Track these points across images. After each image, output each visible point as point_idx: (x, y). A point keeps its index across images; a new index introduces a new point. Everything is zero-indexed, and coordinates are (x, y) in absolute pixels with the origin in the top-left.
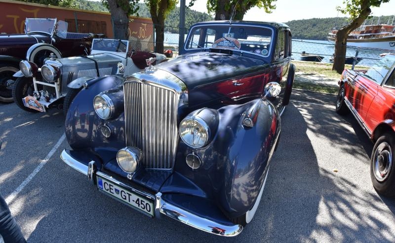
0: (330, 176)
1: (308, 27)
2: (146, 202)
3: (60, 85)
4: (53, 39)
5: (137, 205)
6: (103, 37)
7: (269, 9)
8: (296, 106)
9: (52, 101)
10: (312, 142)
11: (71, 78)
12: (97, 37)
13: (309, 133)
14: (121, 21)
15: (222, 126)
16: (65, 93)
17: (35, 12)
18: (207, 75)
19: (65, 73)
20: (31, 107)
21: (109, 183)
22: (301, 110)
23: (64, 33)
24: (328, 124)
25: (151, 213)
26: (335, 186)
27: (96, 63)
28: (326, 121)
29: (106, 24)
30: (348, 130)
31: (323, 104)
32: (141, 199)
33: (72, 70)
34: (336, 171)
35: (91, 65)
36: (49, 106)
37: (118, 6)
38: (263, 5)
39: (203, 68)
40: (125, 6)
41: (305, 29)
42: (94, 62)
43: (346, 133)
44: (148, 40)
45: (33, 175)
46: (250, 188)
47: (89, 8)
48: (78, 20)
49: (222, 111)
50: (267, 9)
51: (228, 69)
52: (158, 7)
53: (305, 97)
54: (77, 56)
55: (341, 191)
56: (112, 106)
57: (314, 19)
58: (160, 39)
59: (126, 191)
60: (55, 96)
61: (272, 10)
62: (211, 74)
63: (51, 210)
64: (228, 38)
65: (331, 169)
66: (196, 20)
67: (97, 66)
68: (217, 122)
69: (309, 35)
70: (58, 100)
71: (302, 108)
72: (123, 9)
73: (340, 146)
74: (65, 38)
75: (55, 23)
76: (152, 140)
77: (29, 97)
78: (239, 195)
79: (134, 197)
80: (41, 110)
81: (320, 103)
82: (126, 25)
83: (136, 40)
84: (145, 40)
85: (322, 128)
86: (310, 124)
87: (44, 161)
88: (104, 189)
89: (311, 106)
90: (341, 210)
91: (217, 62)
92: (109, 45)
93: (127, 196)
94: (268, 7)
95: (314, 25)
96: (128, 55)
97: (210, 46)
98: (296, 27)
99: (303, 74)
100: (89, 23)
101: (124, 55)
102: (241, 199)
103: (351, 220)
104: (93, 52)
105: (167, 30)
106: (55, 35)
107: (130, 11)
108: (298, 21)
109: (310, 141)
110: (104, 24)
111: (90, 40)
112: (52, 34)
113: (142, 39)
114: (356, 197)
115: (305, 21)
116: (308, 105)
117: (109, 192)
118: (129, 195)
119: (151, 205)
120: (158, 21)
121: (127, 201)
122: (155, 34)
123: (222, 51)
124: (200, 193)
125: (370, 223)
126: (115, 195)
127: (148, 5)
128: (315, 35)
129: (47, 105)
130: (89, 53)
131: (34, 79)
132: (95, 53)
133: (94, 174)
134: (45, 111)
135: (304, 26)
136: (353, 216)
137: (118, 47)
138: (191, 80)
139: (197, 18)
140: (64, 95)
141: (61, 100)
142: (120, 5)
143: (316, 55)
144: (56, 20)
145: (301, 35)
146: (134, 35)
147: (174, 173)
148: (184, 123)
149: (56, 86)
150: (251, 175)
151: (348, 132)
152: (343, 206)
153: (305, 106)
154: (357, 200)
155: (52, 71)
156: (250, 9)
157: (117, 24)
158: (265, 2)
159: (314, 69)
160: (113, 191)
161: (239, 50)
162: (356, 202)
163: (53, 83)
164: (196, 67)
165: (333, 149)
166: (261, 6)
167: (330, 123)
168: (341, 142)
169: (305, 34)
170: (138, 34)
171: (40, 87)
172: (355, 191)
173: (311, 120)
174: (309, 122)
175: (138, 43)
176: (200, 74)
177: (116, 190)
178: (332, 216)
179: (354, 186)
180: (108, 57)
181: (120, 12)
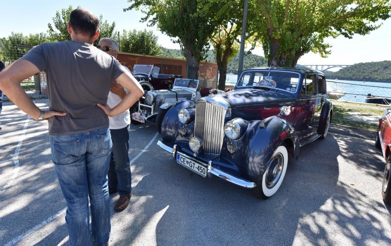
0: (345, 186)
1: (379, 69)
2: (203, 167)
3: (154, 107)
4: (150, 79)
5: (197, 170)
6: (181, 77)
7: (324, 55)
8: (335, 138)
9: (149, 116)
10: (339, 165)
11: (161, 103)
12: (177, 77)
13: (340, 159)
14: (193, 65)
15: (249, 129)
16: (156, 112)
17: (137, 60)
18: (244, 101)
19: (158, 100)
20: (136, 120)
21: (183, 157)
22: (339, 142)
23: (156, 75)
24: (362, 154)
25: (205, 175)
26: (347, 193)
27: (177, 94)
28: (361, 151)
29: (182, 68)
30: (380, 160)
31: (365, 139)
32: (200, 166)
33: (162, 98)
34: (353, 185)
35: (174, 95)
36: (147, 119)
37: (192, 55)
38: (318, 50)
39: (243, 97)
40: (198, 55)
41: (374, 71)
42: (175, 94)
43: (377, 162)
44: (213, 80)
45: (138, 156)
46: (261, 167)
47: (168, 54)
48: (163, 65)
49: (251, 122)
50: (322, 54)
51: (261, 99)
52: (223, 54)
53: (349, 132)
54: (165, 89)
55: (350, 196)
56: (189, 115)
57: (386, 61)
58: (223, 79)
59: (193, 162)
60: (150, 114)
61: (327, 55)
62: (248, 101)
63: (149, 174)
64: (268, 80)
65: (348, 183)
66: (257, 63)
67: (177, 96)
68: (247, 127)
69: (380, 77)
70: (152, 116)
71: (341, 140)
72: (196, 57)
73: (366, 170)
74: (157, 77)
75: (152, 68)
76: (209, 140)
77: (136, 113)
78: (255, 168)
79: (197, 165)
80: (142, 121)
81: (362, 138)
82: (197, 69)
83: (203, 79)
84: (210, 80)
85: (354, 156)
86: (342, 152)
87: (144, 151)
88: (180, 162)
89: (350, 140)
90: (344, 207)
91: (254, 95)
92: (184, 83)
93: (193, 164)
94: (324, 53)
95: (386, 67)
96: (198, 90)
97: (254, 85)
98: (364, 70)
99: (358, 115)
100: (170, 67)
101: (195, 90)
102: (256, 170)
103: (350, 212)
104: (175, 87)
105: (230, 72)
106: (151, 76)
107: (201, 58)
108: (366, 63)
109: (338, 163)
110: (181, 67)
111: (173, 79)
112: (149, 75)
113: (208, 78)
114: (363, 202)
115: (375, 63)
116: (348, 138)
117: (182, 163)
118: (194, 164)
119: (206, 169)
120: (222, 65)
121: (192, 168)
122: (219, 75)
123: (262, 88)
124: (235, 167)
125: (366, 217)
126: (186, 165)
127: (215, 53)
128: (388, 77)
129: (146, 118)
130: (172, 88)
131: (139, 102)
132: (175, 88)
133: (176, 153)
134: (144, 122)
135: (373, 69)
136: (352, 210)
137: (189, 84)
138: (233, 102)
139: (258, 61)
140: (156, 114)
141: (154, 117)
142: (194, 54)
143: (383, 98)
144: (153, 66)
145: (370, 77)
146: (202, 76)
147: (220, 157)
148: (228, 124)
149: (152, 107)
150: (262, 158)
151: (378, 161)
152: (347, 204)
153: (345, 139)
154: (362, 203)
155: (152, 98)
156: (303, 55)
157: (191, 68)
158: (320, 49)
159: (372, 111)
160: (185, 162)
161: (274, 88)
162: (360, 204)
163: (151, 106)
164: (239, 96)
165: (357, 171)
166: (317, 52)
167: (364, 153)
168: (368, 167)
169: (375, 76)
170: (205, 75)
171: (142, 108)
172: (363, 198)
173: (345, 149)
174: (343, 151)
175: (205, 82)
176: (240, 100)
177: (187, 161)
178: (334, 208)
179: (364, 195)
180: (184, 91)
181: (193, 60)
